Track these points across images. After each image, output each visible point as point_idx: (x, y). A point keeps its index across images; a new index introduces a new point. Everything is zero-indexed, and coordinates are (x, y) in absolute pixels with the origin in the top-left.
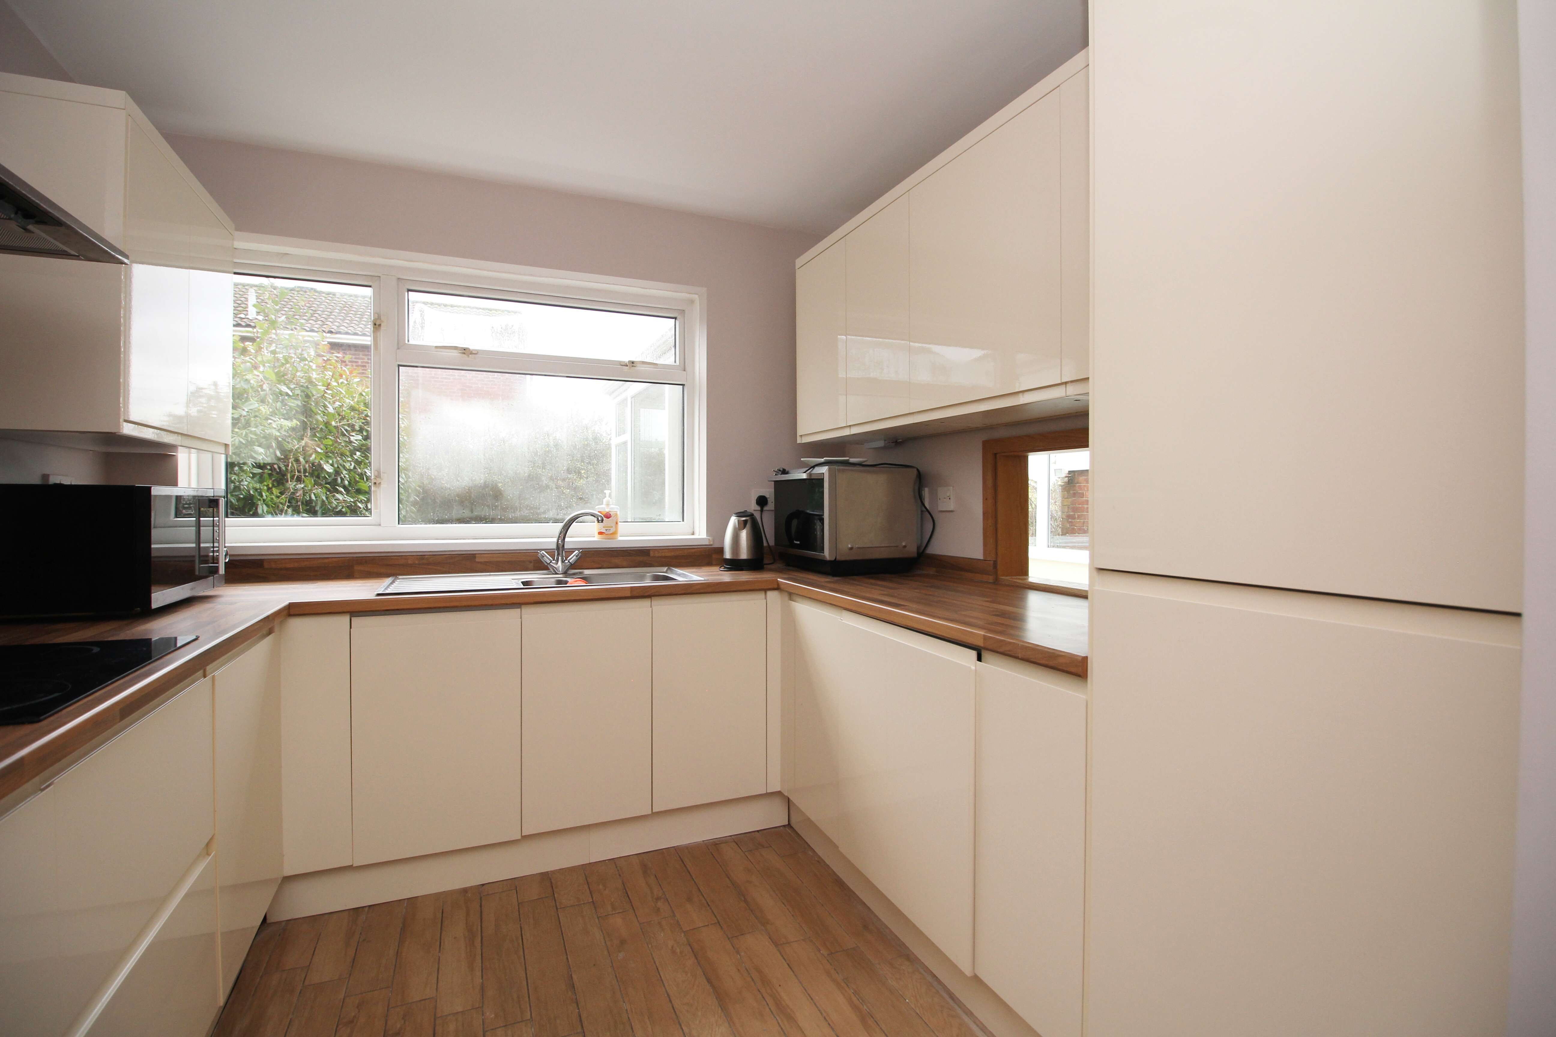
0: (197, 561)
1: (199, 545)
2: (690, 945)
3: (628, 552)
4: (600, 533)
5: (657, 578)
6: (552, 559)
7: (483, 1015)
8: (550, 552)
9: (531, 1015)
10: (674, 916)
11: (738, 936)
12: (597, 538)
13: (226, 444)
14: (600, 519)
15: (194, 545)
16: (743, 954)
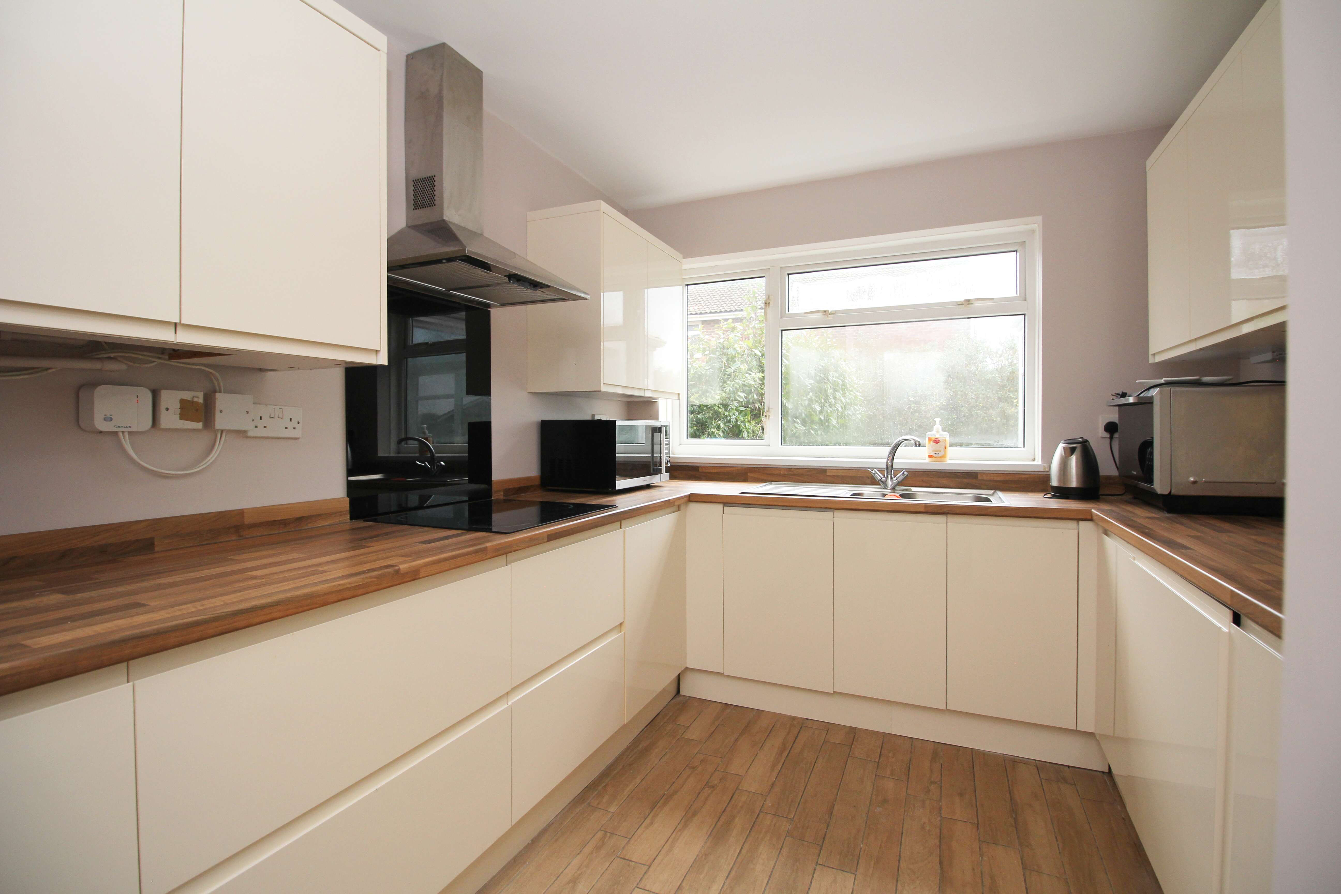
0: (652, 465)
1: (653, 455)
2: (940, 829)
3: (955, 474)
4: (930, 456)
5: (979, 499)
6: (882, 476)
7: (765, 801)
8: (880, 470)
9: (794, 817)
10: (940, 800)
11: (991, 843)
12: (927, 460)
13: (678, 394)
14: (917, 443)
15: (650, 455)
16: (985, 858)
